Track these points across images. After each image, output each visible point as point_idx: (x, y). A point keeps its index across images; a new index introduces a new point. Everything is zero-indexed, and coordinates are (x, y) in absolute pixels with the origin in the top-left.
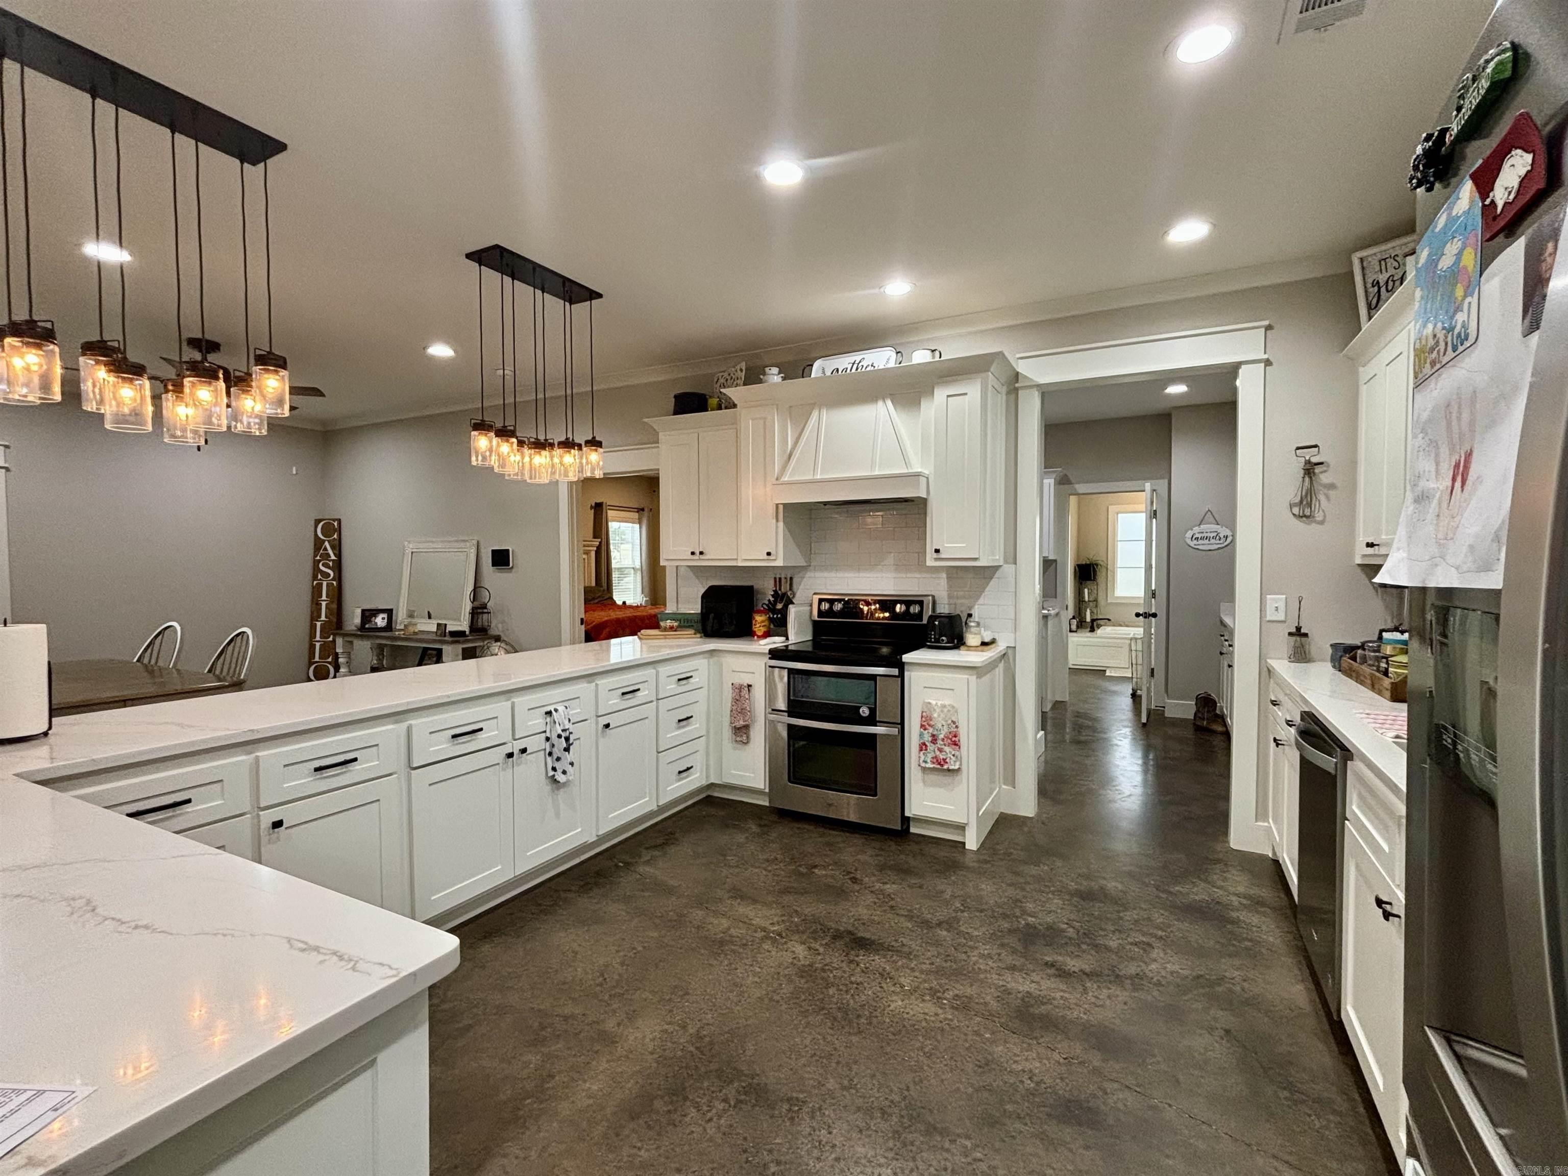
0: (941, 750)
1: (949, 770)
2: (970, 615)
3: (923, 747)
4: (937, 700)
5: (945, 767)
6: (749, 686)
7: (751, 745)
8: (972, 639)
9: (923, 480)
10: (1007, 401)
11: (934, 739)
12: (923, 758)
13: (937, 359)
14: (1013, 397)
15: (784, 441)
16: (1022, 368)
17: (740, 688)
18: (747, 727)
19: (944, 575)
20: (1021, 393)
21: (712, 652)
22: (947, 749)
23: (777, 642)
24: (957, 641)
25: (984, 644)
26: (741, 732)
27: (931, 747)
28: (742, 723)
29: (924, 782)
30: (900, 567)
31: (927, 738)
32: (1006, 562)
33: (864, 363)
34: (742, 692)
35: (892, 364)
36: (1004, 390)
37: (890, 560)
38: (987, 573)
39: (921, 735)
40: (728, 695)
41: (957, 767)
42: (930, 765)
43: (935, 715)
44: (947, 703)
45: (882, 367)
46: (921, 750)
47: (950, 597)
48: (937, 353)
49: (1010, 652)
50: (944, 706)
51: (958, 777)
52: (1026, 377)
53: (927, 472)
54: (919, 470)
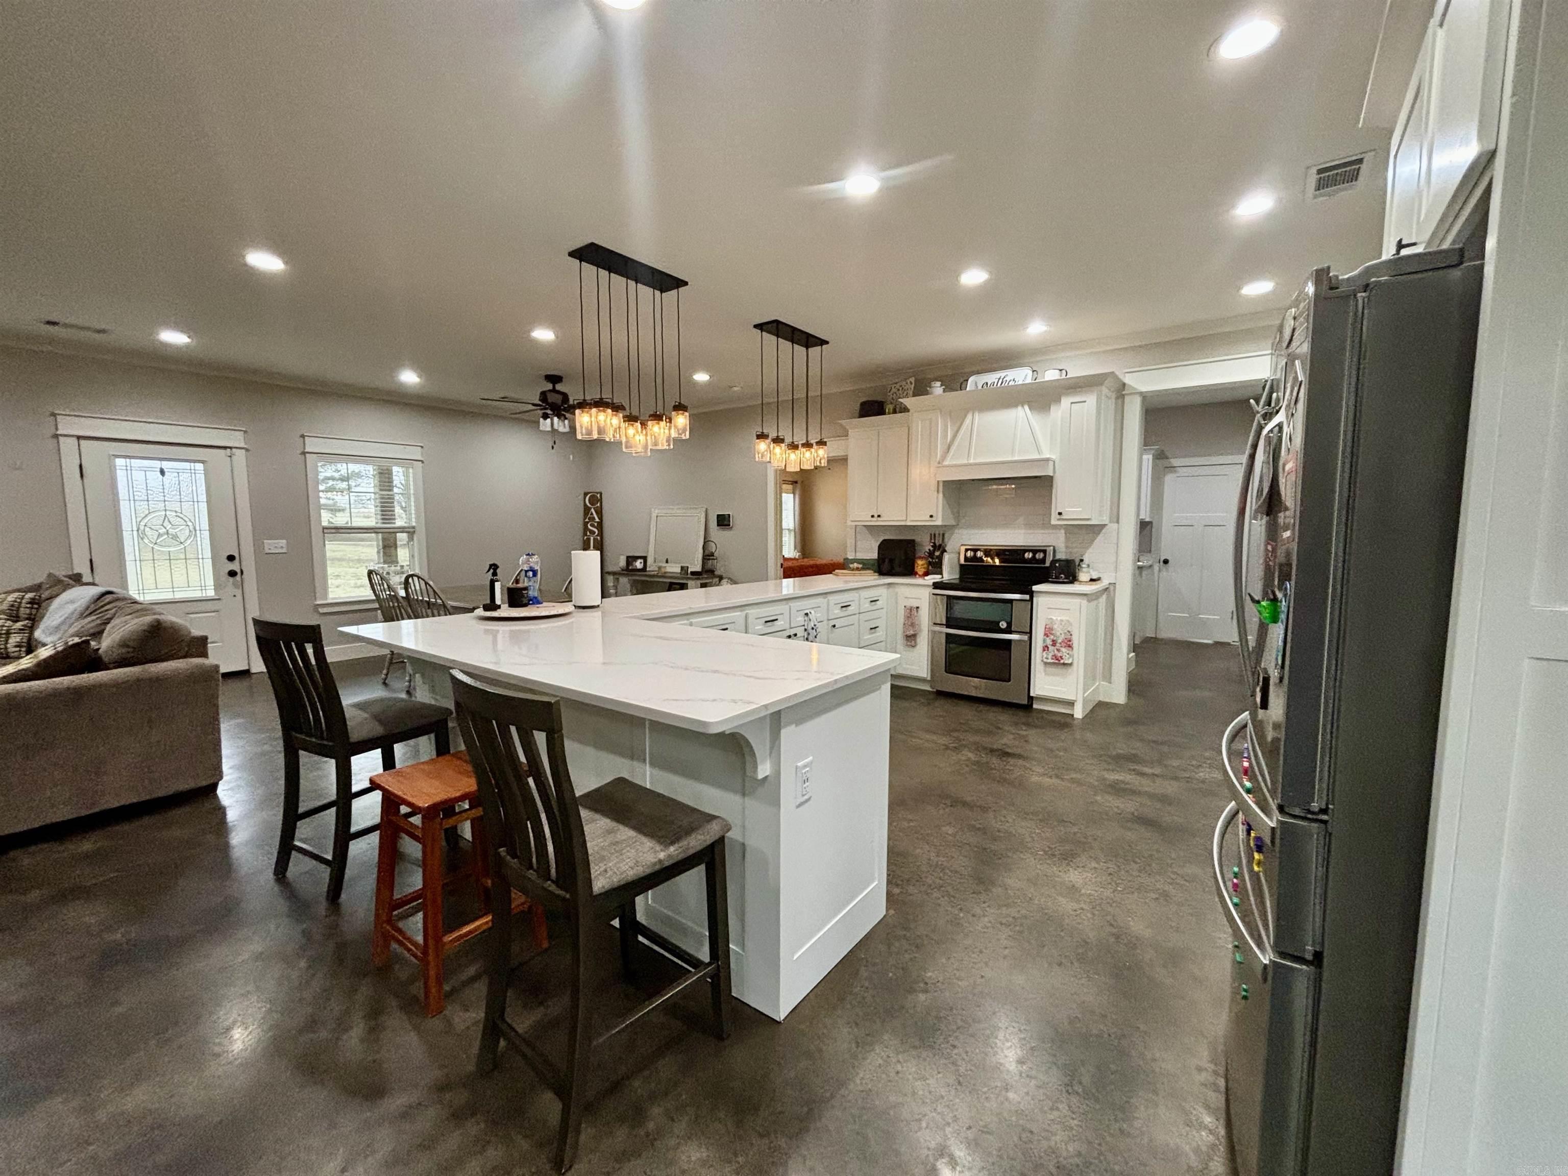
0: (1058, 650)
1: (1064, 664)
2: (1082, 560)
3: (1046, 648)
4: (1057, 617)
5: (1062, 661)
6: (918, 608)
7: (918, 647)
8: (1083, 576)
9: (1051, 463)
10: (1116, 404)
11: (1054, 643)
12: (1045, 656)
13: (1064, 376)
14: (1120, 401)
15: (946, 436)
16: (1127, 380)
17: (911, 609)
18: (914, 636)
19: (1063, 531)
20: (1127, 399)
21: (889, 584)
22: (1063, 650)
23: (936, 578)
24: (1072, 578)
25: (1092, 580)
26: (911, 639)
27: (1051, 648)
28: (912, 632)
29: (1045, 671)
30: (1029, 526)
31: (1049, 642)
32: (1110, 522)
33: (1008, 379)
34: (912, 612)
35: (1029, 380)
36: (1114, 396)
37: (1021, 520)
38: (1096, 530)
39: (1044, 641)
40: (901, 613)
41: (1070, 662)
42: (1050, 661)
43: (1055, 627)
44: (1064, 618)
45: (1020, 382)
46: (1044, 650)
47: (1067, 547)
48: (1064, 372)
49: (1112, 588)
50: (1062, 621)
51: (1070, 670)
52: (1130, 386)
53: (1053, 457)
54: (1048, 456)
